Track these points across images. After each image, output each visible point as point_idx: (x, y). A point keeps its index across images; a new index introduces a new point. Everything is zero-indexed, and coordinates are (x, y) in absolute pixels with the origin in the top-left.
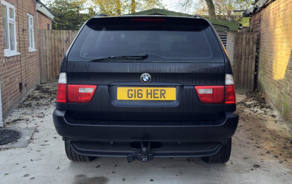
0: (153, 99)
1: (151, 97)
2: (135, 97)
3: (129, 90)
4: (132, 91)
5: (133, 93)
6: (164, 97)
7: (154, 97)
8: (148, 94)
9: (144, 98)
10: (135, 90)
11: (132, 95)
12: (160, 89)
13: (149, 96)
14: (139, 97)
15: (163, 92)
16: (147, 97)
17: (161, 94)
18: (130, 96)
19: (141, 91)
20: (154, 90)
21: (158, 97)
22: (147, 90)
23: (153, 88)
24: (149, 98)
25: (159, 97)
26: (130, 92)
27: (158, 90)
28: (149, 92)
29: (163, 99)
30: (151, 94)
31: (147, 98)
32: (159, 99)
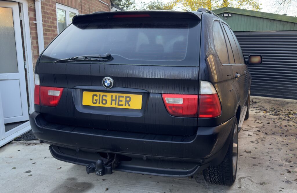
0: (117, 106)
1: (116, 105)
2: (99, 103)
3: (94, 95)
4: (97, 96)
5: (98, 98)
6: (129, 106)
7: (119, 105)
8: (112, 100)
9: (108, 105)
10: (100, 95)
11: (96, 100)
12: (125, 95)
13: (114, 102)
14: (103, 104)
15: (128, 99)
16: (111, 104)
17: (126, 101)
18: (95, 101)
19: (105, 97)
20: (119, 96)
21: (122, 105)
22: (112, 96)
23: (118, 95)
24: (113, 106)
25: (124, 105)
26: (95, 97)
27: (123, 97)
28: (114, 98)
29: (127, 107)
30: (115, 100)
31: (111, 106)
32: (124, 107)
